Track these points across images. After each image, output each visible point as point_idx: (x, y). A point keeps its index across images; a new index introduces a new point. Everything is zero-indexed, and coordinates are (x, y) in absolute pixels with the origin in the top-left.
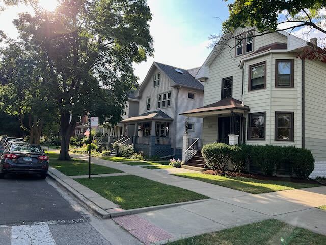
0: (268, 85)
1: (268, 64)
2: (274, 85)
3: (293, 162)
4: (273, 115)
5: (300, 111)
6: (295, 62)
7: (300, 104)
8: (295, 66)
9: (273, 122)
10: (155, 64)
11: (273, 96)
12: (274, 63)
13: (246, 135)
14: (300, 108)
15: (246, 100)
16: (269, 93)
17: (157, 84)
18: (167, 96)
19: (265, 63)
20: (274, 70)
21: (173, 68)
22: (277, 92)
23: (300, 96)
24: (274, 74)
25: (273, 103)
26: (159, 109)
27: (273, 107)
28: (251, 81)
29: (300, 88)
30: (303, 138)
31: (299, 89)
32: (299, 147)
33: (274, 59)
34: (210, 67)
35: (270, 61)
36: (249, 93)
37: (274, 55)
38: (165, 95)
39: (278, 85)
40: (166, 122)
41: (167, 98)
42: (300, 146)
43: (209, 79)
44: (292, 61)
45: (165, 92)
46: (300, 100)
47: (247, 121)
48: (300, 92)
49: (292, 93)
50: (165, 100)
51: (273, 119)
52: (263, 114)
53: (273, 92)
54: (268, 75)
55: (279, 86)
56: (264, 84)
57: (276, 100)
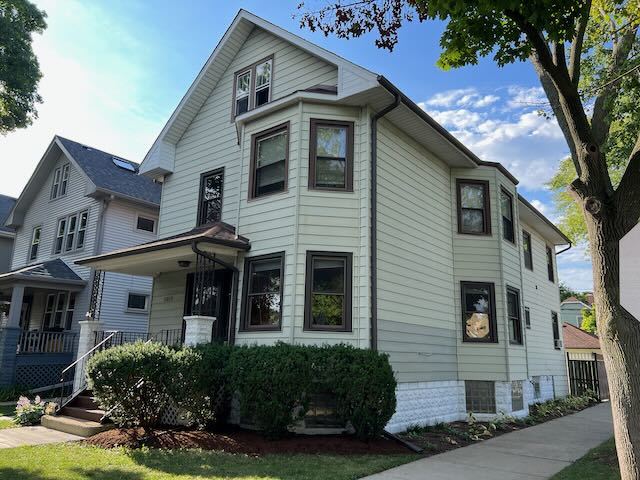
0: (292, 183)
1: (294, 129)
2: (305, 182)
3: (340, 390)
4: (302, 259)
5: (365, 252)
6: (357, 131)
7: (366, 232)
8: (357, 140)
9: (302, 279)
10: (58, 141)
11: (303, 210)
12: (307, 127)
13: (238, 316)
14: (366, 242)
15: (243, 222)
16: (294, 202)
17: (61, 190)
18: (79, 223)
19: (285, 127)
20: (306, 145)
21: (110, 158)
22: (312, 202)
23: (366, 213)
24: (306, 154)
25: (302, 230)
26: (58, 256)
27: (302, 239)
28: (257, 173)
29: (366, 194)
30: (373, 320)
31: (363, 195)
32: (362, 347)
33: (307, 118)
34: (177, 145)
35: (298, 122)
36: (250, 205)
37: (307, 108)
38: (74, 220)
39: (315, 184)
40: (71, 290)
41: (78, 228)
42: (364, 345)
43: (174, 176)
44: (348, 127)
45: (74, 210)
46: (366, 222)
47: (241, 278)
48: (366, 203)
49: (347, 204)
50: (72, 234)
51: (302, 269)
52: (279, 257)
53: (303, 201)
54: (293, 156)
55: (318, 185)
56: (283, 182)
57: (310, 220)
